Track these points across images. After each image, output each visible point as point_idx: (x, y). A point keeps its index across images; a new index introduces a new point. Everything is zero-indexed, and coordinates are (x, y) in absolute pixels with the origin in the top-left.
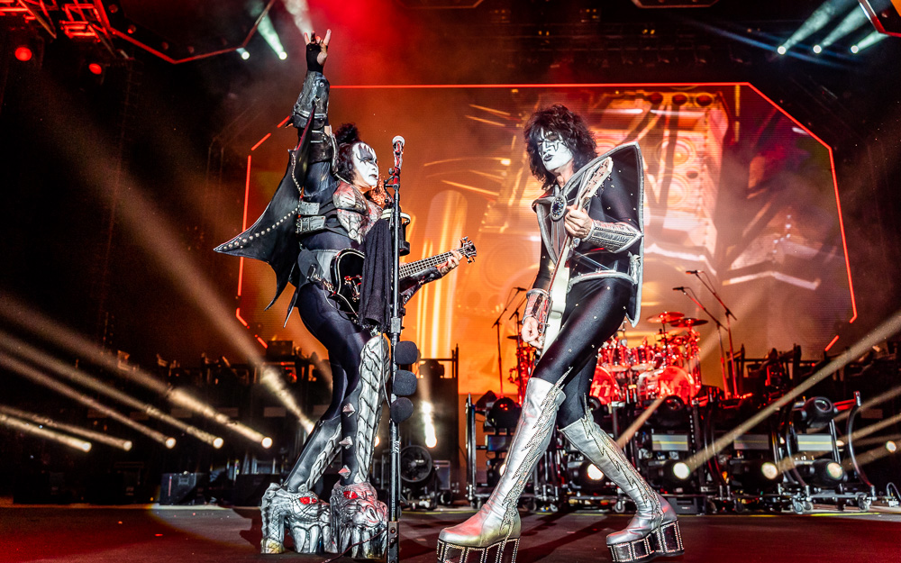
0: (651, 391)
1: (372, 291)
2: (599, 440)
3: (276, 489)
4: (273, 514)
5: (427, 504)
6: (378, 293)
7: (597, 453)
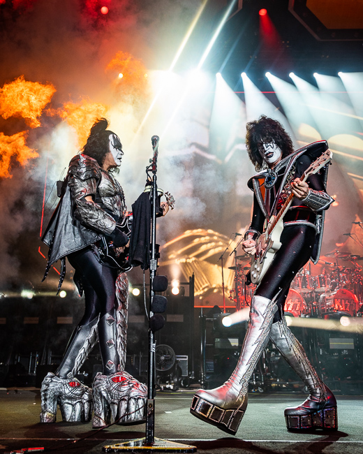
0: (329, 306)
1: (138, 241)
2: (289, 340)
3: (52, 377)
4: (50, 394)
5: (172, 387)
6: (142, 243)
7: (287, 348)
